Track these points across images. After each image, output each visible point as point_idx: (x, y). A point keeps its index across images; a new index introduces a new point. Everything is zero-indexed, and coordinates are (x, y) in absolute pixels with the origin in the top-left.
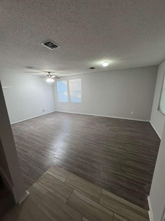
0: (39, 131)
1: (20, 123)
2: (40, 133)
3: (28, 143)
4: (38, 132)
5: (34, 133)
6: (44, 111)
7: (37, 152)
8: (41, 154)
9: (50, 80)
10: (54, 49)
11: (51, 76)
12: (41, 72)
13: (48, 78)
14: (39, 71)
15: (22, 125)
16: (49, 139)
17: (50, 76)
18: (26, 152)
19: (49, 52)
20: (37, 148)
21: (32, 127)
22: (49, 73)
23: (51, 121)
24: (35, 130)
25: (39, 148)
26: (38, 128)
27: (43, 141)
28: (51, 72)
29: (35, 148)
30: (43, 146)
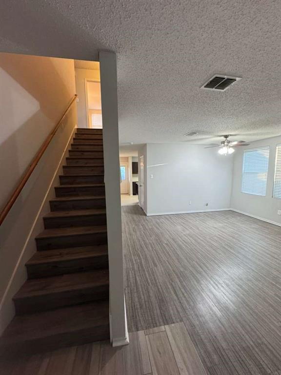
0: (187, 238)
1: (167, 217)
2: (186, 243)
3: (164, 252)
4: (184, 239)
5: (177, 240)
6: (207, 205)
7: (169, 275)
8: (173, 283)
9: (225, 151)
10: (227, 88)
11: (229, 142)
12: (210, 138)
13: (222, 147)
14: (207, 137)
15: (168, 220)
16: (197, 262)
17: (226, 143)
18: (155, 265)
19: (218, 99)
20: (172, 267)
21: (179, 228)
22: (226, 137)
23: (215, 228)
24: (182, 235)
25: (174, 271)
26: (188, 232)
27: (186, 261)
28: (231, 135)
29: (169, 266)
30: (182, 269)
